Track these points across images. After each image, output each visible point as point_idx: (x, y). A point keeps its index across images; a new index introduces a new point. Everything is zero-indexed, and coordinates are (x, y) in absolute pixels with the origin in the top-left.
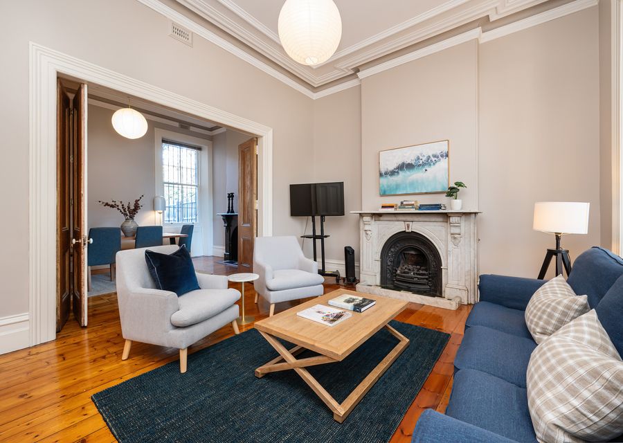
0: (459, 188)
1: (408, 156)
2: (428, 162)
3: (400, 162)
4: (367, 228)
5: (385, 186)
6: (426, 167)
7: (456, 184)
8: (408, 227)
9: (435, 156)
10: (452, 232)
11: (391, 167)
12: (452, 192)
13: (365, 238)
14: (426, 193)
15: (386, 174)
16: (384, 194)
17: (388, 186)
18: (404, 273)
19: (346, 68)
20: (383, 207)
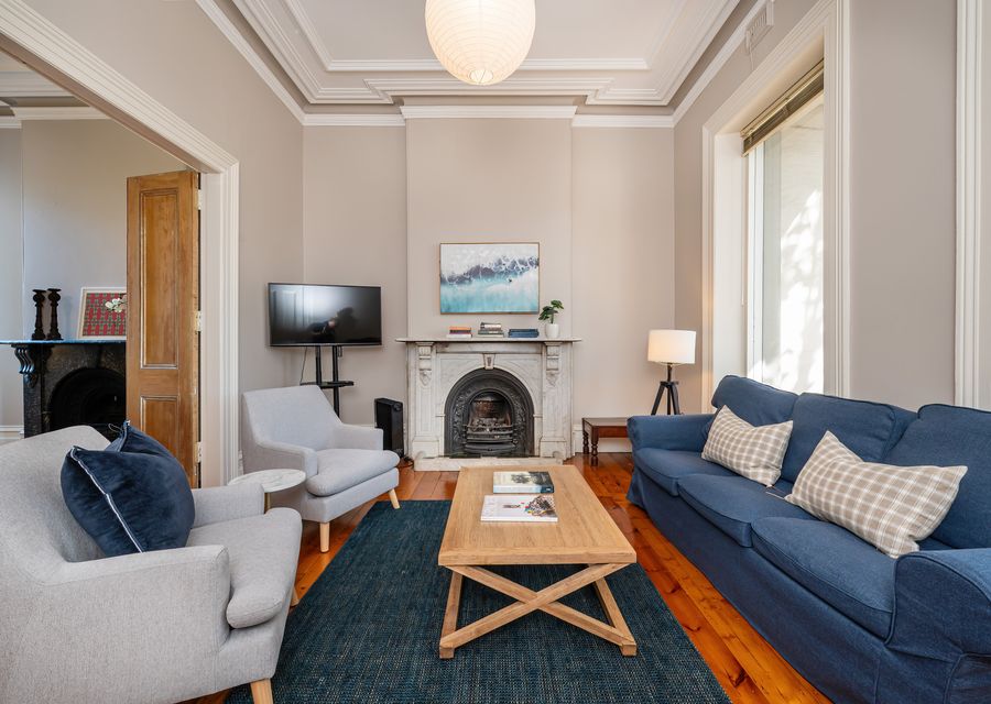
0: (556, 309)
1: (486, 256)
2: (513, 270)
3: (473, 264)
4: (424, 364)
5: (450, 300)
6: (511, 277)
7: (553, 303)
8: (489, 362)
9: (522, 262)
10: (549, 367)
11: (460, 271)
12: (547, 313)
13: (419, 382)
14: (510, 313)
15: (451, 280)
16: (447, 312)
17: (454, 300)
18: (478, 430)
19: (383, 91)
20: (452, 332)
